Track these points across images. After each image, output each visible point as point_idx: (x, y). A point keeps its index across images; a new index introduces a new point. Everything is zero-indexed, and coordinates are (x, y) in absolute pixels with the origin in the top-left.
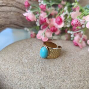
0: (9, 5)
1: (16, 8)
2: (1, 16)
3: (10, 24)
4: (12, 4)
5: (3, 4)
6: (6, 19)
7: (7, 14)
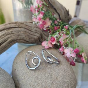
0: (20, 27)
1: (24, 29)
2: (15, 34)
3: (20, 39)
4: (22, 26)
5: (16, 26)
6: (18, 36)
7: (18, 33)
